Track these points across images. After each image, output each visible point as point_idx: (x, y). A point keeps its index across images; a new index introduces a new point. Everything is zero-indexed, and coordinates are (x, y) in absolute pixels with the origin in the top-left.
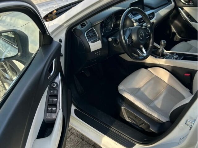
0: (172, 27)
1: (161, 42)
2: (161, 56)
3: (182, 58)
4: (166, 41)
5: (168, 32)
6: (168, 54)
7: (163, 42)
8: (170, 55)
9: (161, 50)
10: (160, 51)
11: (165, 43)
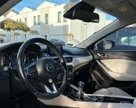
0: (92, 75)
1: (78, 84)
2: (80, 99)
3: (102, 100)
4: (84, 83)
5: (89, 81)
6: (88, 97)
7: (81, 83)
8: (89, 98)
9: (80, 92)
10: (78, 93)
11: (82, 84)
